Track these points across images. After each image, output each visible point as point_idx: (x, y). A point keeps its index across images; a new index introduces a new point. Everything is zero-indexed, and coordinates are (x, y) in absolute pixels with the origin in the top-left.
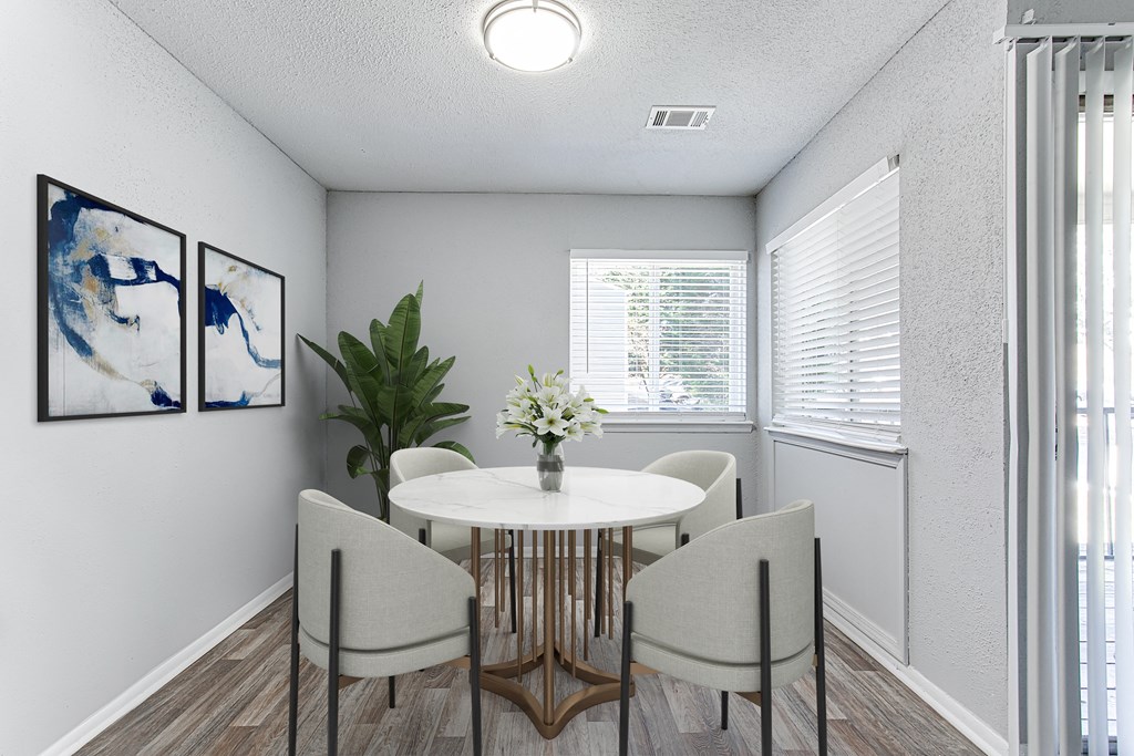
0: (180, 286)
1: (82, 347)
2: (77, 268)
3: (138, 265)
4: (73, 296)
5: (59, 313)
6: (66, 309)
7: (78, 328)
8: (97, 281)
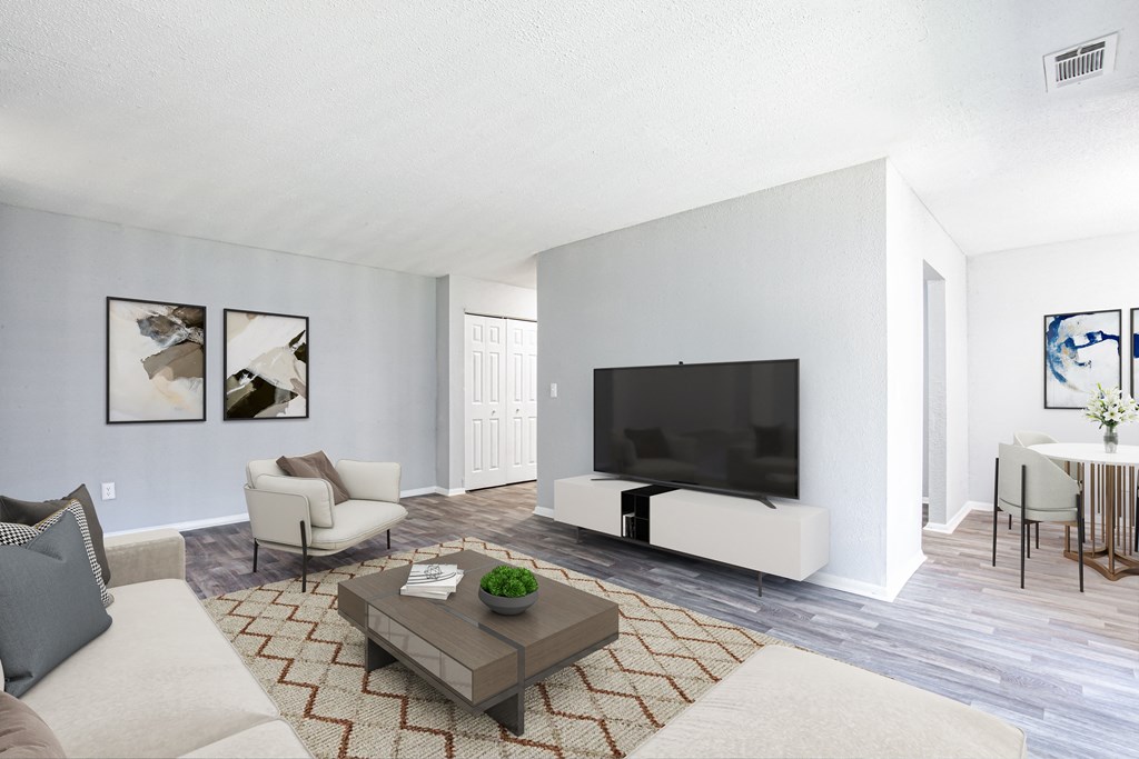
0: (1118, 339)
1: (1061, 378)
2: (1059, 347)
3: (1091, 336)
4: (1058, 358)
5: (1052, 366)
6: (1055, 364)
7: (1060, 371)
8: (1069, 350)
